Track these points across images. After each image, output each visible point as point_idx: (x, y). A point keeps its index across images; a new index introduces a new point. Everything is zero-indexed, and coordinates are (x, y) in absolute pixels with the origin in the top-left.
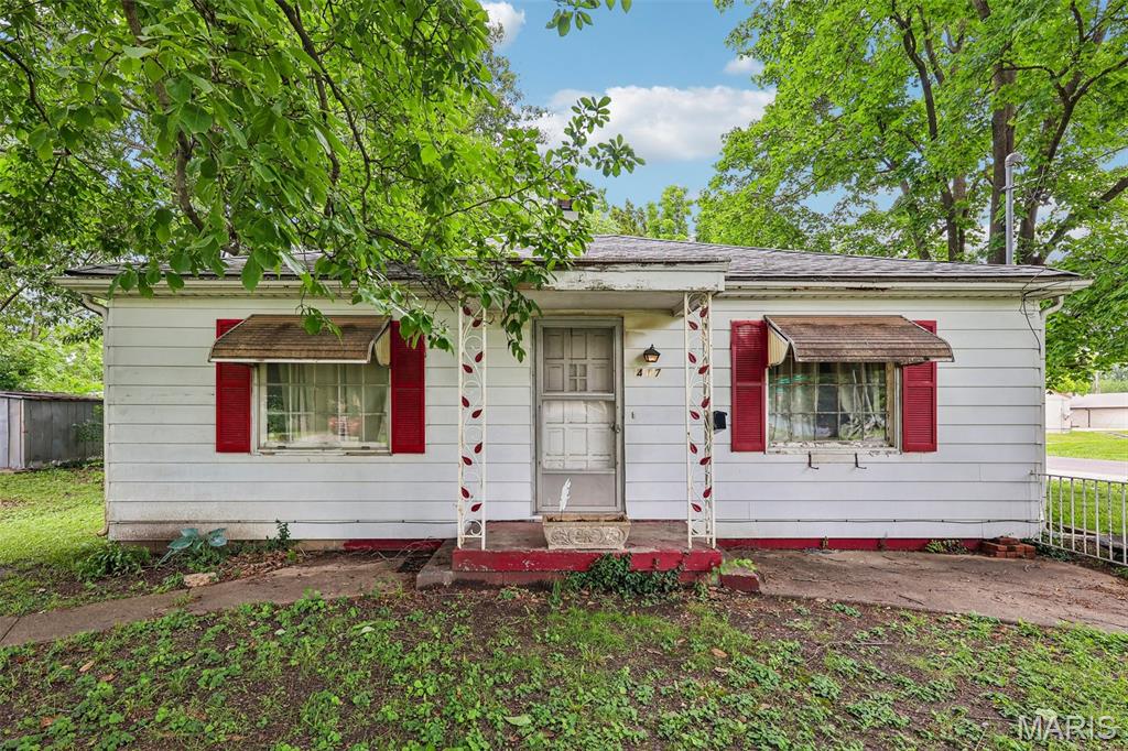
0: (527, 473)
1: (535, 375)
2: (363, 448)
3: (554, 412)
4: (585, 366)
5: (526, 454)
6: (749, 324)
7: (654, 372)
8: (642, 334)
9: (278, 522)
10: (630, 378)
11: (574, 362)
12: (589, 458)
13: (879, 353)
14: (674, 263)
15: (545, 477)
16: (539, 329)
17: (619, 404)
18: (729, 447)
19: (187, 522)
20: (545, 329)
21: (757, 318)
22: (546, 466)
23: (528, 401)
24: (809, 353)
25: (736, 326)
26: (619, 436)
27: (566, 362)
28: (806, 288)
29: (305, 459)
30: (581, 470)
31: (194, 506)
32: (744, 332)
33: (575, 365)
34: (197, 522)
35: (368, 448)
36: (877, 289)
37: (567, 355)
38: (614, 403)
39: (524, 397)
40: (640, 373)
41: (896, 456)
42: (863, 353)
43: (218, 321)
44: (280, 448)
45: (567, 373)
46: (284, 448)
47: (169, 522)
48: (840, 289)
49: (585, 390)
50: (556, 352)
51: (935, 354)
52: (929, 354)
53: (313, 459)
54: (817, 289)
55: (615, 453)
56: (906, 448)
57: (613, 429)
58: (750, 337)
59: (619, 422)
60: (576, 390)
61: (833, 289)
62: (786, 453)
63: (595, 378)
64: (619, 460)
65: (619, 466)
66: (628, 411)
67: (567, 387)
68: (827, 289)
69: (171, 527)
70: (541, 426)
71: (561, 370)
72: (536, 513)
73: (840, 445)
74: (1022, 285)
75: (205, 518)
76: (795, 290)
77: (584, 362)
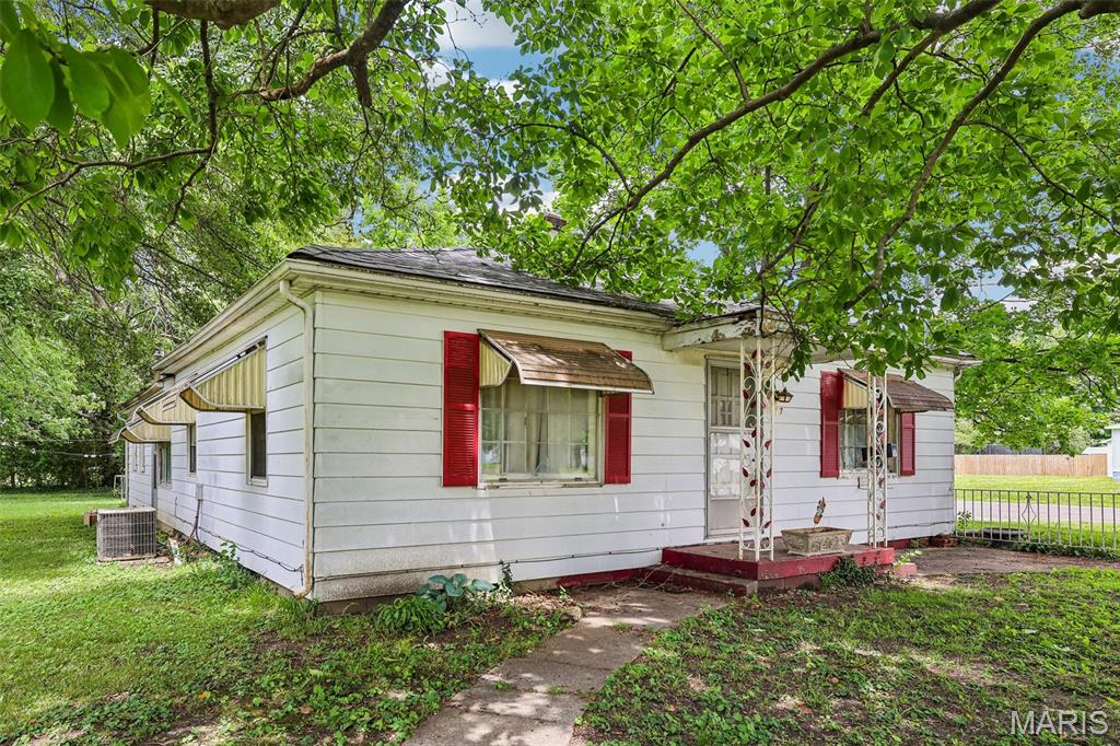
1: (707, 410)
2: (577, 479)
4: (730, 403)
6: (831, 374)
7: (779, 411)
9: (501, 563)
11: (723, 399)
15: (714, 505)
16: (709, 368)
18: (819, 474)
19: (407, 571)
20: (712, 367)
21: (834, 370)
22: (714, 493)
23: (704, 433)
24: (897, 401)
25: (824, 375)
27: (719, 399)
29: (527, 492)
31: (415, 552)
32: (829, 380)
33: (724, 402)
34: (417, 570)
35: (580, 479)
39: (700, 429)
41: (898, 480)
43: (447, 334)
44: (501, 480)
45: (719, 409)
46: (505, 480)
47: (387, 573)
49: (731, 424)
53: (534, 492)
56: (902, 473)
58: (832, 385)
60: (725, 424)
62: (847, 478)
63: (736, 413)
67: (720, 422)
69: (389, 579)
70: (709, 457)
72: (707, 537)
75: (426, 566)
77: (730, 399)
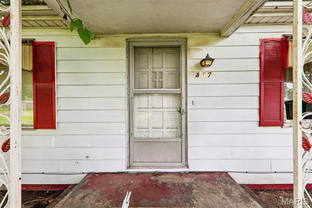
0: (123, 140)
1: (129, 78)
3: (141, 102)
4: (162, 73)
5: (123, 129)
6: (274, 41)
7: (207, 75)
8: (199, 49)
10: (191, 79)
11: (154, 70)
12: (165, 130)
15: (135, 144)
16: (131, 48)
17: (183, 95)
18: (257, 124)
21: (279, 36)
23: (124, 94)
26: (184, 117)
27: (150, 70)
30: (159, 139)
32: (269, 46)
33: (156, 72)
37: (150, 66)
38: (180, 95)
40: (198, 76)
45: (150, 77)
49: (162, 88)
50: (143, 64)
55: (181, 127)
57: (180, 111)
58: (274, 49)
59: (183, 107)
60: (156, 88)
63: (168, 80)
64: (184, 132)
65: (184, 136)
66: (190, 100)
67: (150, 85)
70: (133, 111)
71: (146, 75)
72: (129, 167)
77: (161, 70)
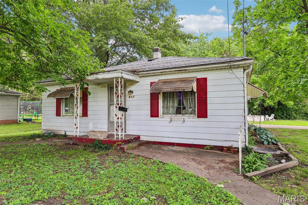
1: (108, 98)
7: (133, 97)
8: (130, 87)
9: (65, 131)
10: (127, 98)
13: (172, 89)
14: (109, 71)
15: (110, 123)
17: (125, 105)
18: (150, 116)
20: (111, 87)
22: (111, 120)
24: (154, 90)
25: (151, 83)
28: (164, 72)
36: (183, 70)
39: (106, 104)
40: (130, 97)
41: (196, 119)
42: (167, 89)
43: (57, 90)
44: (65, 115)
48: (173, 71)
51: (187, 88)
52: (185, 88)
54: (167, 72)
56: (199, 117)
61: (171, 71)
62: (165, 118)
64: (125, 119)
65: (125, 121)
66: (127, 107)
68: (170, 71)
70: (110, 111)
73: (182, 116)
74: (228, 64)
76: (162, 72)
